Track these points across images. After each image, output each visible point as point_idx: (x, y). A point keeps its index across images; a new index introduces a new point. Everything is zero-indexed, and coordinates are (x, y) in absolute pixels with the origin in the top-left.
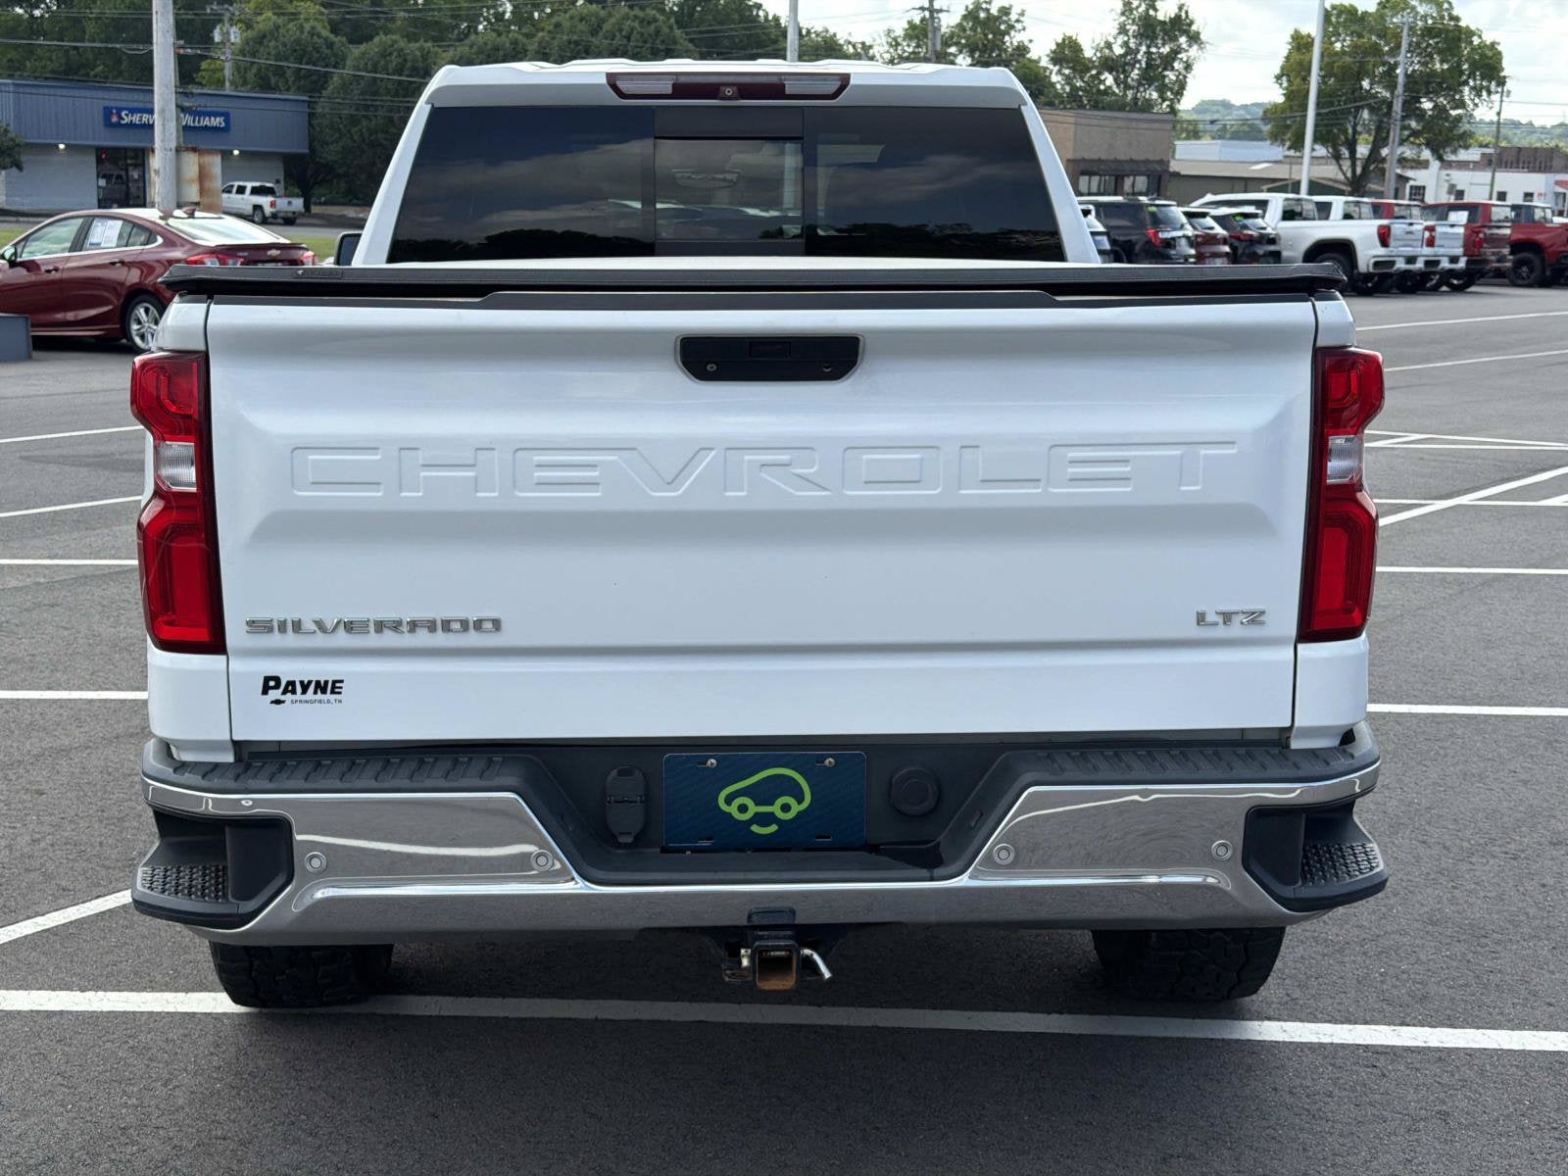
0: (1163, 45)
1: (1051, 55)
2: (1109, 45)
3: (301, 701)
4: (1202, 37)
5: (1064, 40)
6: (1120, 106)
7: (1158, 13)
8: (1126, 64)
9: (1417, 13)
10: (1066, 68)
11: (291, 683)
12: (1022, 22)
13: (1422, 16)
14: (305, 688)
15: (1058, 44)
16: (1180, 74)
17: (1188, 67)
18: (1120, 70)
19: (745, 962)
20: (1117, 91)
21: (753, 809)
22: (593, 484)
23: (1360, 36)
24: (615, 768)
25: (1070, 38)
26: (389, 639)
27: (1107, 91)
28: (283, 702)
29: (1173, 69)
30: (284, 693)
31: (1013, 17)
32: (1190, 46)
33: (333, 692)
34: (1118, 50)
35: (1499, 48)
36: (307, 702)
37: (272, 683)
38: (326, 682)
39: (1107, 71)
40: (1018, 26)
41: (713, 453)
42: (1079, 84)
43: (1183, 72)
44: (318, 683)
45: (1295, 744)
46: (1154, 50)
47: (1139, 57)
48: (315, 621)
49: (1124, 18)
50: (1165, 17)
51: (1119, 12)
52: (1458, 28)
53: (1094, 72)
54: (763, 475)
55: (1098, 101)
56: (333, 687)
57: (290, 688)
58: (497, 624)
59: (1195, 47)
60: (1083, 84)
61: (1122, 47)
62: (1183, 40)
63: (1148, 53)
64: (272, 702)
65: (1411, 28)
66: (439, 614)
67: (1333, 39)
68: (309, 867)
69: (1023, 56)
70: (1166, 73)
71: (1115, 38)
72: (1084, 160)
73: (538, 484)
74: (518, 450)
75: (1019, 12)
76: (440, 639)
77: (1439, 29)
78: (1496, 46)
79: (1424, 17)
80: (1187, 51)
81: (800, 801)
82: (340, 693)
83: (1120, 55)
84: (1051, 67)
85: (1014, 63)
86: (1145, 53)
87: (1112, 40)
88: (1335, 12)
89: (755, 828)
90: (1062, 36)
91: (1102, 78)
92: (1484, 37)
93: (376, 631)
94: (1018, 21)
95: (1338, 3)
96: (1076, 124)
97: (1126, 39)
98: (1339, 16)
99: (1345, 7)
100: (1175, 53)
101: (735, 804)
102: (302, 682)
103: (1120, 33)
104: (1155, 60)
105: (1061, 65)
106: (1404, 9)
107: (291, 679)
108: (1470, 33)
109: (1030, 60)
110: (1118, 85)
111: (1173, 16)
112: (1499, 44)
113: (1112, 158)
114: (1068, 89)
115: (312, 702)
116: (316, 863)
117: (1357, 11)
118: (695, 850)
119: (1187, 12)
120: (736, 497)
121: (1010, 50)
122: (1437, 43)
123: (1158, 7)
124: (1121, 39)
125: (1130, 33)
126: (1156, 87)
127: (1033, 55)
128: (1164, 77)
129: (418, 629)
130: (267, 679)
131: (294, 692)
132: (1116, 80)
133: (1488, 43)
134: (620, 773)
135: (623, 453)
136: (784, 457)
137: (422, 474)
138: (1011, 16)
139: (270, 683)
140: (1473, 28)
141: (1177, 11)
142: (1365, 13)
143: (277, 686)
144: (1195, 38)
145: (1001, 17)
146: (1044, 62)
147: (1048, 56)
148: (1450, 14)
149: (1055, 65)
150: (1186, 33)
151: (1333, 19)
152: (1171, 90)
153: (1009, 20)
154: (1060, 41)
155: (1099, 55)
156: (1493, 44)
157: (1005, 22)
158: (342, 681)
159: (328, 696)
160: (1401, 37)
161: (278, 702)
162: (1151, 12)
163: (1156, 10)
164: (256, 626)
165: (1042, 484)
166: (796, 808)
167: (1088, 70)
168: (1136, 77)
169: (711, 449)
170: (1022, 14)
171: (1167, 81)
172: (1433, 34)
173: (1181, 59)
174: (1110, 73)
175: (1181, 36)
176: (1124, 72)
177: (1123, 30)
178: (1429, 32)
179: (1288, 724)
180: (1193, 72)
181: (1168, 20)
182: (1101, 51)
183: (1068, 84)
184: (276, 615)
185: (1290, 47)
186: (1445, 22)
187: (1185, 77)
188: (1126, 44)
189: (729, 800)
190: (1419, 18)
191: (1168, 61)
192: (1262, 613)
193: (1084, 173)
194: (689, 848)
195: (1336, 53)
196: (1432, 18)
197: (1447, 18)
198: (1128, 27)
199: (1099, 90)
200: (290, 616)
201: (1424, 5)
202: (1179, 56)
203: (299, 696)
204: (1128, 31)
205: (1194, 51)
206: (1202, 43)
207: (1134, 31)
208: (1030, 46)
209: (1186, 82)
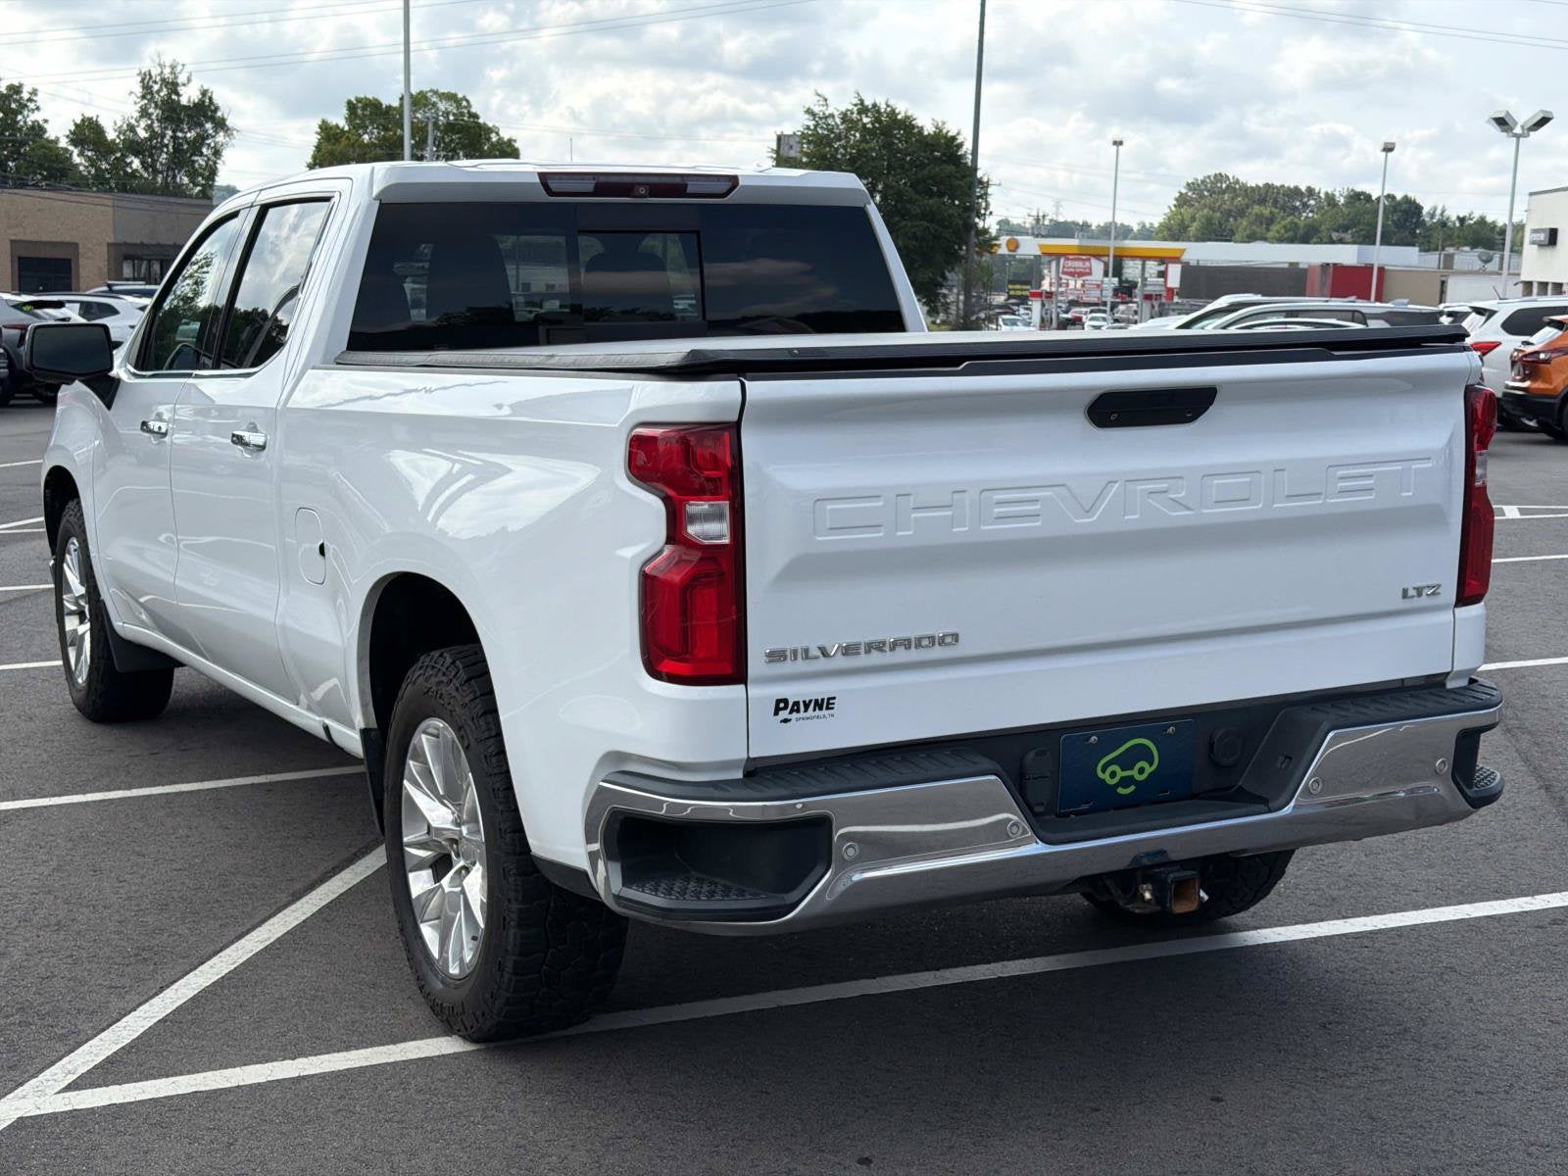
0: (190, 130)
1: (71, 136)
2: (132, 128)
3: (803, 719)
4: (228, 123)
5: (83, 120)
6: (149, 189)
7: (181, 99)
8: (152, 147)
9: (438, 109)
10: (89, 150)
11: (796, 703)
12: (36, 102)
13: (443, 112)
14: (807, 706)
15: (76, 125)
16: (209, 159)
17: (217, 153)
18: (147, 153)
19: (1148, 895)
20: (146, 175)
21: (1120, 774)
22: (1036, 516)
23: (386, 129)
24: (1031, 750)
25: (91, 119)
26: (876, 658)
27: (134, 174)
28: (790, 720)
29: (201, 154)
30: (791, 713)
31: (25, 95)
32: (216, 132)
33: (828, 708)
34: (142, 134)
35: (516, 145)
36: (808, 718)
37: (782, 705)
38: (823, 700)
39: (133, 155)
40: (32, 106)
41: (1117, 485)
42: (104, 166)
43: (213, 158)
44: (816, 701)
45: (1450, 685)
46: (180, 134)
47: (166, 141)
48: (820, 648)
49: (146, 101)
50: (189, 101)
51: (140, 95)
52: (479, 126)
53: (119, 155)
54: (1150, 500)
55: (126, 184)
56: (828, 703)
57: (796, 706)
58: (956, 637)
59: (222, 134)
60: (108, 167)
61: (146, 131)
62: (209, 126)
63: (174, 138)
64: (782, 721)
65: (436, 124)
66: (912, 634)
67: (361, 131)
68: (846, 857)
69: (41, 137)
70: (196, 158)
71: (137, 121)
72: (125, 244)
73: (996, 518)
74: (983, 491)
75: (30, 90)
76: (914, 655)
77: (461, 125)
78: (513, 143)
79: (446, 114)
80: (213, 137)
81: (1151, 764)
82: (832, 708)
83: (146, 138)
84: (71, 148)
85: (31, 143)
86: (172, 137)
87: (133, 122)
88: (360, 105)
89: (1121, 791)
90: (81, 117)
91: (128, 160)
92: (502, 134)
93: (866, 653)
94: (30, 100)
95: (362, 96)
96: (113, 206)
97: (149, 122)
98: (364, 108)
99: (370, 101)
100: (202, 138)
101: (1109, 773)
102: (804, 702)
103: (141, 117)
104: (181, 144)
105: (83, 147)
106: (425, 105)
107: (797, 700)
108: (489, 130)
109: (48, 140)
110: (146, 169)
111: (196, 101)
112: (515, 141)
113: (154, 242)
114: (93, 171)
115: (812, 718)
116: (851, 852)
117: (381, 105)
118: (1078, 813)
119: (210, 99)
120: (1132, 520)
121: (24, 129)
122: (459, 138)
123: (181, 92)
124: (143, 123)
125: (154, 117)
126: (186, 171)
127: (51, 134)
128: (194, 162)
129: (897, 648)
130: (778, 701)
131: (798, 711)
132: (143, 163)
133: (505, 139)
134: (1037, 754)
135: (1056, 489)
136: (1163, 486)
137: (913, 515)
138: (23, 95)
139: (781, 705)
140: (490, 125)
141: (200, 97)
142: (389, 107)
143: (785, 708)
144: (221, 125)
145: (12, 96)
146: (63, 143)
147: (67, 137)
148: (469, 112)
149: (76, 146)
150: (212, 119)
151: (359, 112)
152: (202, 175)
153: (21, 98)
154: (78, 122)
155: (122, 138)
156: (510, 141)
157: (15, 101)
158: (834, 698)
159: (825, 712)
160: (427, 131)
161: (786, 721)
162: (174, 97)
163: (178, 95)
164: (776, 656)
165: (1322, 497)
166: (1149, 770)
167: (113, 152)
168: (164, 161)
169: (1115, 482)
170: (34, 92)
171: (196, 165)
172: (456, 130)
173: (209, 145)
174: (136, 156)
175: (207, 122)
176: (151, 155)
177: (144, 113)
178: (450, 128)
179: (1449, 670)
180: (223, 159)
181: (192, 105)
182: (124, 134)
183: (92, 166)
184: (788, 645)
185: (319, 137)
186: (466, 118)
187: (215, 163)
188: (149, 128)
189: (1104, 770)
190: (441, 113)
191: (197, 145)
192: (1440, 586)
193: (127, 257)
194: (1071, 813)
195: (367, 145)
196: (454, 115)
197: (467, 115)
198: (151, 110)
199: (126, 172)
200: (799, 645)
201: (444, 102)
202: (208, 142)
203: (802, 714)
204: (151, 114)
205: (221, 137)
206: (228, 129)
207: (157, 115)
208: (46, 126)
209: (216, 168)
